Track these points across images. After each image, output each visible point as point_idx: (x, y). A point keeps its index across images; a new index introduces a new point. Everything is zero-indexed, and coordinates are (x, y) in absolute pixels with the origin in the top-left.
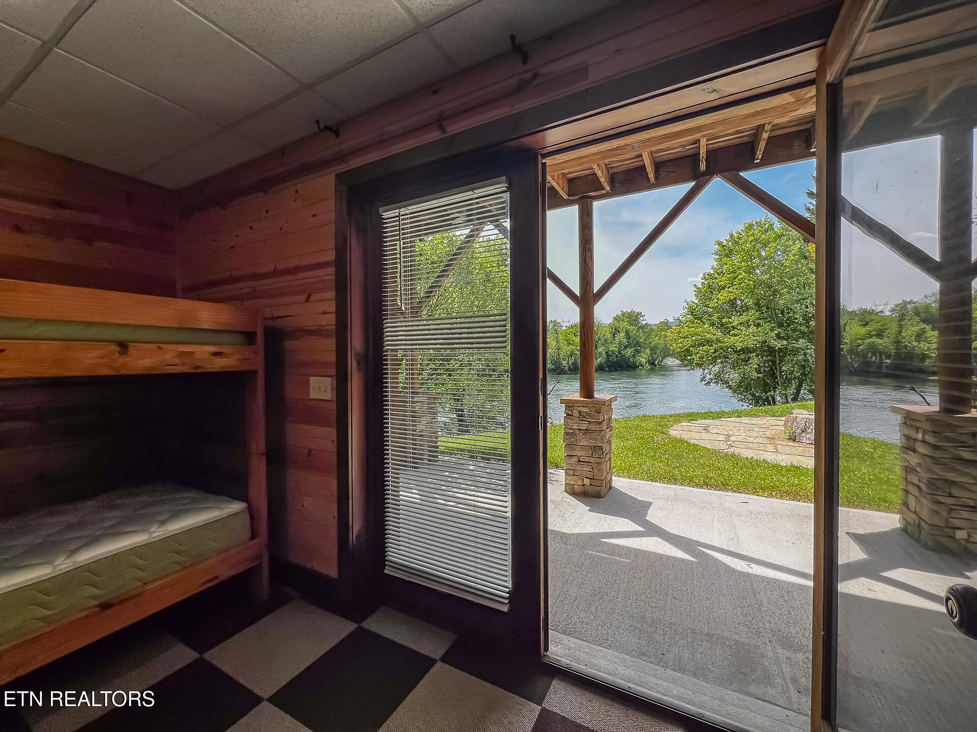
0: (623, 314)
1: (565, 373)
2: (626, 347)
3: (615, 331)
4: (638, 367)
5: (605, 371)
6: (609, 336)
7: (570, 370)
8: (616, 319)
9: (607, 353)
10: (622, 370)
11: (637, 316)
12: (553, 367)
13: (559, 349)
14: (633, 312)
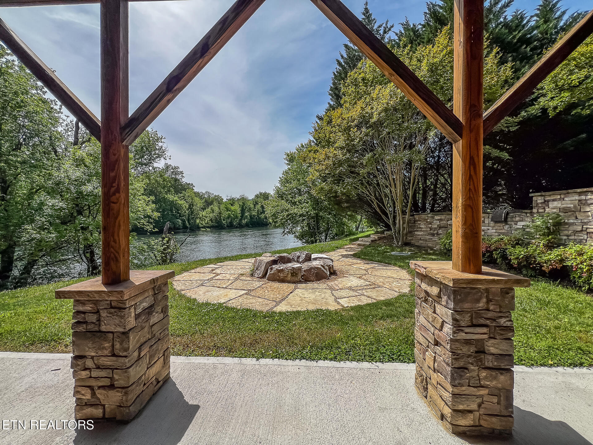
0: (261, 194)
1: (224, 229)
2: (261, 213)
3: (256, 203)
4: (268, 225)
5: (249, 227)
6: (252, 206)
7: (228, 226)
8: (257, 196)
9: (250, 216)
10: (259, 226)
11: (268, 195)
12: (217, 224)
13: (220, 213)
14: (265, 193)
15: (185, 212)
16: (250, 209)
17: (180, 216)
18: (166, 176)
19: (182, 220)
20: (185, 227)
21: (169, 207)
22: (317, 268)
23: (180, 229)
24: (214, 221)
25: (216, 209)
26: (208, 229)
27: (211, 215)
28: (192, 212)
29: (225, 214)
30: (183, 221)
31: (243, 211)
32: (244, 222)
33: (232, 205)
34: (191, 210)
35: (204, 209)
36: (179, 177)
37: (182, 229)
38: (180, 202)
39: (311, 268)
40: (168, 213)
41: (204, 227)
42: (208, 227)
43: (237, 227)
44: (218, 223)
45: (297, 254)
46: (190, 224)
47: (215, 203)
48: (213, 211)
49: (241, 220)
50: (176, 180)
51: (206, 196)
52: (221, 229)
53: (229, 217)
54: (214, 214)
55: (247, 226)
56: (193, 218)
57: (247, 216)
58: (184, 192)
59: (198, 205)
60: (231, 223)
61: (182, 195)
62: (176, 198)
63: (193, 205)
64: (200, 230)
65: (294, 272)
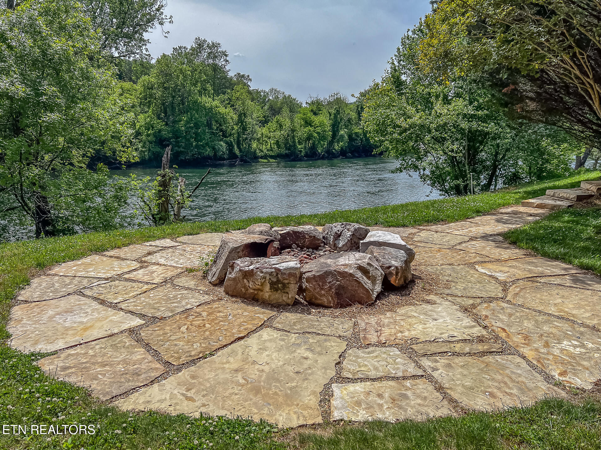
1: (300, 160)
3: (360, 109)
5: (347, 158)
6: (354, 115)
7: (306, 155)
9: (350, 136)
12: (287, 152)
13: (293, 131)
15: (233, 129)
16: (349, 120)
17: (224, 136)
18: (197, 61)
19: (227, 143)
20: (232, 156)
21: (204, 120)
22: (343, 274)
23: (224, 159)
24: (283, 146)
25: (287, 123)
26: (271, 160)
27: (278, 133)
28: (245, 129)
29: (303, 132)
30: (230, 145)
31: (335, 127)
32: (337, 147)
33: (315, 114)
34: (242, 124)
35: (264, 122)
36: (221, 62)
37: (228, 159)
38: (222, 110)
39: (328, 274)
40: (204, 131)
41: (265, 157)
42: (272, 157)
43: (323, 158)
44: (289, 149)
45: (335, 230)
46: (240, 151)
47: (286, 111)
48: (281, 126)
49: (331, 143)
50: (215, 68)
51: (271, 98)
52: (294, 160)
53: (309, 138)
54: (282, 132)
55: (343, 154)
56: (246, 139)
57: (342, 136)
58: (229, 91)
59: (255, 115)
60: (313, 148)
61: (226, 97)
62: (216, 103)
63: (245, 114)
64: (258, 162)
65: (278, 281)
